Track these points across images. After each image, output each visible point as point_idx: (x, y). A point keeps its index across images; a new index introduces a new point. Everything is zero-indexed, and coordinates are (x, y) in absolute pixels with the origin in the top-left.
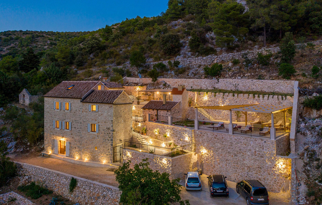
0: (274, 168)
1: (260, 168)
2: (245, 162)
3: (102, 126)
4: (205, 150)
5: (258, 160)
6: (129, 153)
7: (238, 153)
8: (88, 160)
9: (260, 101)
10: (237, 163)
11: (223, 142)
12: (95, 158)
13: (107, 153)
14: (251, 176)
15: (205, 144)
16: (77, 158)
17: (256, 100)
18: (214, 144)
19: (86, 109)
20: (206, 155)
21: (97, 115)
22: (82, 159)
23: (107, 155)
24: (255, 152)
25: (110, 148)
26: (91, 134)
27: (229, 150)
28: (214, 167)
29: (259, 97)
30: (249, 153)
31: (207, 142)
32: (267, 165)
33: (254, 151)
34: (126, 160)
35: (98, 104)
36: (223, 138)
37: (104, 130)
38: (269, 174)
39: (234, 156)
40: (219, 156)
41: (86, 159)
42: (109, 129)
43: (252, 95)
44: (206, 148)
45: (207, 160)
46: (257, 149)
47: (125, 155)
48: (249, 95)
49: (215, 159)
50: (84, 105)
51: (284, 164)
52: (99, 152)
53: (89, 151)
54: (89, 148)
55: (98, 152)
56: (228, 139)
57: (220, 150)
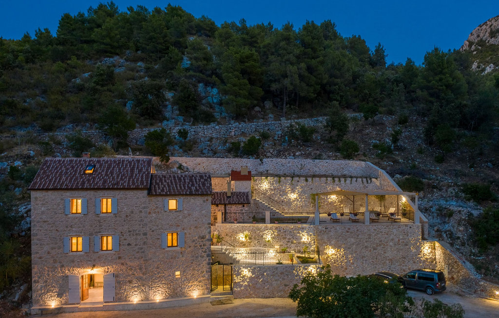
0: (419, 254)
1: (404, 258)
2: (386, 255)
3: (190, 234)
4: (332, 250)
5: (402, 250)
6: (246, 270)
7: (377, 246)
8: (162, 298)
9: (342, 186)
10: (376, 258)
11: (358, 236)
12: (176, 291)
13: (199, 280)
14: (394, 270)
15: (332, 242)
16: (136, 299)
17: (337, 185)
18: (346, 240)
19: (157, 207)
20: (333, 256)
21: (181, 217)
22: (150, 299)
23: (200, 282)
24: (399, 241)
25: (204, 269)
26: (167, 251)
27: (366, 244)
28: (346, 269)
29: (340, 181)
30: (391, 244)
31: (336, 238)
32: (412, 253)
33: (397, 240)
34: (240, 282)
35: (182, 198)
36: (358, 230)
37: (194, 241)
38: (414, 262)
39: (372, 250)
40: (352, 254)
41: (158, 297)
42: (203, 238)
43: (331, 178)
44: (334, 247)
45: (335, 263)
46: (401, 237)
47: (239, 274)
48: (327, 180)
49: (347, 258)
50: (153, 200)
51: (429, 248)
52: (185, 280)
53: (163, 282)
54: (163, 276)
55: (183, 280)
56: (366, 231)
57: (354, 246)
